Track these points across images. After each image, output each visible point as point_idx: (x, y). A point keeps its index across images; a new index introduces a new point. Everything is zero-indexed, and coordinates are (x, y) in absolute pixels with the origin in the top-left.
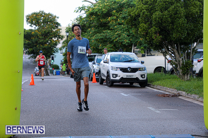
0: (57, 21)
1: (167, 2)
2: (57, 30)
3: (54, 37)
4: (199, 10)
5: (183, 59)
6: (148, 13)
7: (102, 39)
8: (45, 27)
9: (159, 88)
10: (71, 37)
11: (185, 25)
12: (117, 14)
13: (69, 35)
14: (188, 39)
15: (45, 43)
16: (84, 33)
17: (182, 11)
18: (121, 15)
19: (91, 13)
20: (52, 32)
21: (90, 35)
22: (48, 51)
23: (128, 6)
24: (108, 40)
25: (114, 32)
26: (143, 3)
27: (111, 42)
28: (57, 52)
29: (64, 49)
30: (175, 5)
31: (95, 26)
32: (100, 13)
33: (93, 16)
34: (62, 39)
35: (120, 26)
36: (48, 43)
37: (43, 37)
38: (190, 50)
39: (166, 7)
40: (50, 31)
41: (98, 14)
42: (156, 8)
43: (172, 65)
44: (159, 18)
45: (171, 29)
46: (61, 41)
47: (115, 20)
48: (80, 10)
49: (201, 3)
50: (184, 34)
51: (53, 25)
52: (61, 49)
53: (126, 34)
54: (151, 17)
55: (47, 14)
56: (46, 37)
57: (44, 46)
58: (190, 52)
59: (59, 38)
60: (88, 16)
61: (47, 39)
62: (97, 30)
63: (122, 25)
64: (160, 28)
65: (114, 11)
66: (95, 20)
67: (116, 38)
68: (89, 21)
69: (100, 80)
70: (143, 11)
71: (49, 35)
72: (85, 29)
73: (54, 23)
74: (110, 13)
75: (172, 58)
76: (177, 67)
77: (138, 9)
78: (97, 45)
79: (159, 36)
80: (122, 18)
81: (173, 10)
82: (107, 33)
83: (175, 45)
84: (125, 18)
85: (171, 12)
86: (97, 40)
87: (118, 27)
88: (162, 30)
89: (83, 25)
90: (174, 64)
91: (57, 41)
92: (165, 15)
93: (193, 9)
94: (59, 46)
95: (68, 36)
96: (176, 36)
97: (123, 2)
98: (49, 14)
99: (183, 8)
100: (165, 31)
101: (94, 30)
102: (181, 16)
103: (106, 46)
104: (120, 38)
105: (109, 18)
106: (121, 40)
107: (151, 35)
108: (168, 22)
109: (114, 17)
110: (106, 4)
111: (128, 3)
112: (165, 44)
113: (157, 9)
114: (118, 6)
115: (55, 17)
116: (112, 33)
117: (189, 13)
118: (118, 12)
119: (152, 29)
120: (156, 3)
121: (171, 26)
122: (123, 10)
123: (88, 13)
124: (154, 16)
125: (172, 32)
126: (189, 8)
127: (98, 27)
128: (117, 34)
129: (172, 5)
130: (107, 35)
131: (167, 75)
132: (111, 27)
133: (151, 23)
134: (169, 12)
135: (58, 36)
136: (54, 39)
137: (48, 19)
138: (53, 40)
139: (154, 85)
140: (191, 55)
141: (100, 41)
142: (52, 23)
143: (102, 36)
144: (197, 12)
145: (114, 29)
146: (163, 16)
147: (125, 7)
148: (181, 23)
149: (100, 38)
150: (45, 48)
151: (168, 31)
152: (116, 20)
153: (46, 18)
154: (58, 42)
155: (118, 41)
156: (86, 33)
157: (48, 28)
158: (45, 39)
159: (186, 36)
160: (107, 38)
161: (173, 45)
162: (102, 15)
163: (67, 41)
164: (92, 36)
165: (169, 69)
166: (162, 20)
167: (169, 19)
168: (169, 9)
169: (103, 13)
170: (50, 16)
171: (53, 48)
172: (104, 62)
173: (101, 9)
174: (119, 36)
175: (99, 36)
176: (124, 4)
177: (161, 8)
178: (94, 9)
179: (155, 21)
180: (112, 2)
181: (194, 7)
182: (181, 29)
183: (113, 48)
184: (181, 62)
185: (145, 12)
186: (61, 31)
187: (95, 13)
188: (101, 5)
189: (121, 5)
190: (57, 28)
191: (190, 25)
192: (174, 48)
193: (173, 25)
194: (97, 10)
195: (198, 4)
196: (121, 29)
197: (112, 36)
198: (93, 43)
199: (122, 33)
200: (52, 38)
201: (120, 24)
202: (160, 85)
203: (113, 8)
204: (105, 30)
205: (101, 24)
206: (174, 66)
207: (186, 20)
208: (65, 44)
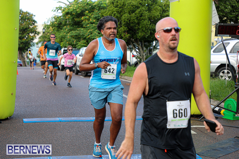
0: (34, 19)
1: (134, 6)
2: (34, 27)
3: (31, 32)
4: (160, 13)
5: (146, 54)
6: (118, 14)
7: (76, 36)
8: (23, 24)
9: (126, 78)
10: (46, 33)
11: (149, 26)
12: (89, 14)
13: (45, 31)
14: (150, 38)
15: (23, 38)
16: (60, 30)
17: (147, 14)
18: (93, 15)
19: (66, 12)
20: (30, 28)
21: (66, 32)
22: (26, 45)
23: (98, 8)
24: (82, 37)
25: (87, 30)
26: (114, 6)
27: (85, 39)
28: (33, 45)
29: (40, 43)
30: (140, 8)
31: (70, 24)
32: (75, 13)
33: (68, 15)
34: (38, 35)
35: (92, 25)
36: (25, 38)
37: (22, 32)
38: (152, 47)
39: (133, 10)
40: (28, 28)
41: (73, 13)
42: (125, 10)
43: (137, 59)
44: (127, 19)
45: (137, 29)
46: (38, 37)
47: (87, 19)
48: (57, 9)
49: (161, 8)
50: (148, 34)
51: (30, 22)
52: (37, 44)
53: (97, 32)
54: (121, 18)
55: (24, 12)
56: (24, 32)
57: (22, 40)
58: (152, 49)
59: (36, 34)
60: (64, 15)
61: (25, 34)
62: (72, 28)
63: (94, 24)
64: (128, 28)
65: (87, 12)
66: (70, 19)
67: (89, 35)
68: (65, 20)
69: (75, 71)
70: (114, 13)
71: (27, 31)
72: (61, 27)
73: (31, 21)
74: (84, 13)
75: (137, 54)
76: (141, 61)
77: (109, 11)
78: (72, 40)
79: (127, 34)
80: (94, 18)
81: (139, 13)
82: (81, 31)
83: (140, 42)
84: (96, 18)
85: (137, 15)
86: (72, 36)
87: (90, 26)
88: (130, 30)
89: (59, 23)
90: (139, 59)
91: (34, 36)
92: (133, 17)
93: (155, 13)
94: (36, 41)
95: (44, 33)
96: (141, 35)
97: (95, 4)
98: (27, 13)
99: (147, 12)
100: (132, 30)
101: (70, 27)
102: (145, 18)
103: (80, 42)
104: (92, 35)
105: (83, 17)
106: (93, 36)
107: (120, 33)
108: (134, 23)
109: (87, 17)
110: (79, 5)
111: (99, 5)
112: (132, 41)
113: (125, 12)
114: (90, 8)
115: (32, 15)
116: (85, 31)
117: (152, 16)
118: (90, 13)
119: (121, 28)
120: (125, 6)
121: (137, 26)
122: (95, 11)
123: (64, 12)
124: (123, 17)
125: (138, 31)
126: (152, 12)
127: (73, 25)
128: (90, 32)
129: (138, 8)
130: (81, 32)
131: (132, 67)
132: (84, 26)
133: (121, 24)
134: (136, 14)
135: (34, 32)
136: (31, 34)
137: (26, 17)
138: (30, 36)
139: (121, 76)
140: (153, 51)
141: (74, 37)
142: (29, 21)
143: (76, 33)
144: (158, 16)
145: (87, 27)
146: (131, 17)
147: (96, 9)
148: (145, 24)
149: (74, 35)
150: (23, 42)
151: (134, 30)
152: (89, 20)
153: (24, 16)
154: (34, 38)
155: (90, 38)
156: (62, 30)
157: (26, 25)
158: (23, 34)
159: (149, 35)
160: (80, 35)
161: (139, 42)
162: (76, 15)
163: (43, 36)
164: (67, 33)
165: (133, 63)
166: (130, 20)
167: (136, 20)
168: (135, 12)
169: (77, 13)
170: (27, 14)
171: (30, 42)
172: (80, 56)
173: (76, 9)
174: (91, 33)
175: (74, 33)
176: (95, 6)
177: (129, 11)
178: (69, 9)
179: (124, 21)
180: (85, 3)
181: (156, 11)
182: (146, 29)
183: (86, 44)
184: (145, 57)
185: (116, 14)
186: (37, 27)
187: (70, 12)
188: (76, 6)
189: (92, 7)
190: (34, 25)
191: (153, 26)
192: (139, 45)
193: (139, 26)
194: (71, 10)
195: (159, 9)
196: (93, 28)
197: (85, 33)
198: (68, 39)
199: (94, 31)
200: (29, 34)
201: (92, 23)
202: (127, 76)
203: (86, 9)
204: (79, 28)
205: (75, 23)
206: (139, 60)
207: (149, 21)
208: (41, 39)
